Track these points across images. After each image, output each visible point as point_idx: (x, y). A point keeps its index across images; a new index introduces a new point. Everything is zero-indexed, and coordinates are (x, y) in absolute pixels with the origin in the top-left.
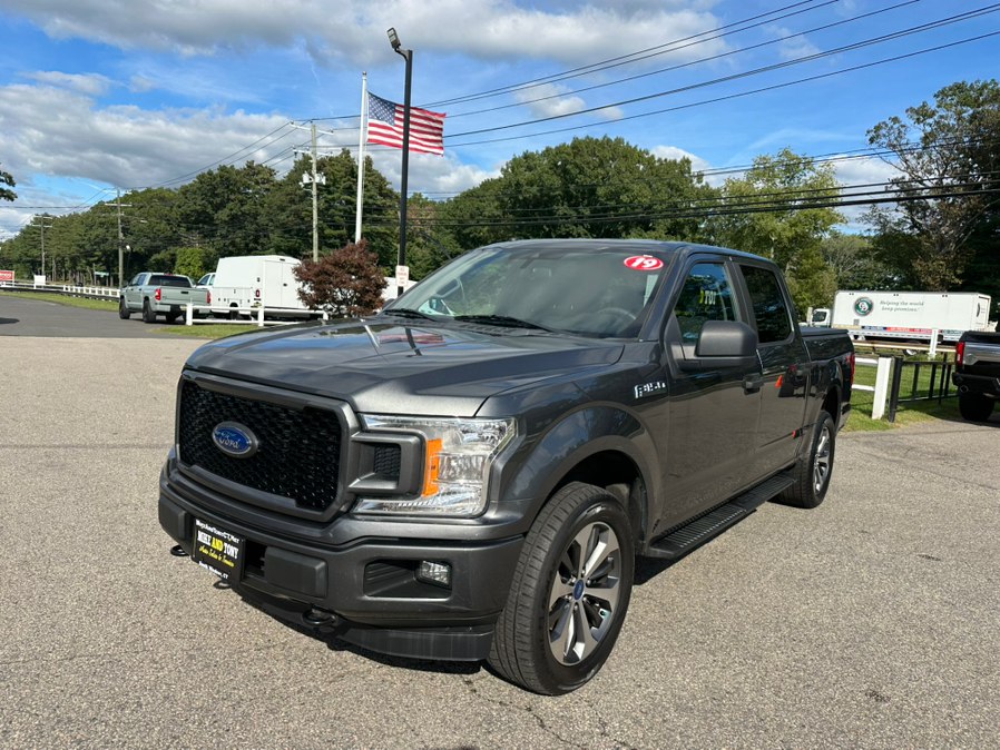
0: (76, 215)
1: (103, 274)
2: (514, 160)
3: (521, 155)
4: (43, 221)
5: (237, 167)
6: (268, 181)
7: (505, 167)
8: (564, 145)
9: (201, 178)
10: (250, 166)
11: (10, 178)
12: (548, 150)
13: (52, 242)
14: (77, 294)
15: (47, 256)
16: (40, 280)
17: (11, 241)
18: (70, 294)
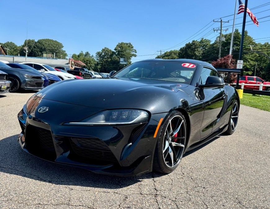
11: (136, 50)
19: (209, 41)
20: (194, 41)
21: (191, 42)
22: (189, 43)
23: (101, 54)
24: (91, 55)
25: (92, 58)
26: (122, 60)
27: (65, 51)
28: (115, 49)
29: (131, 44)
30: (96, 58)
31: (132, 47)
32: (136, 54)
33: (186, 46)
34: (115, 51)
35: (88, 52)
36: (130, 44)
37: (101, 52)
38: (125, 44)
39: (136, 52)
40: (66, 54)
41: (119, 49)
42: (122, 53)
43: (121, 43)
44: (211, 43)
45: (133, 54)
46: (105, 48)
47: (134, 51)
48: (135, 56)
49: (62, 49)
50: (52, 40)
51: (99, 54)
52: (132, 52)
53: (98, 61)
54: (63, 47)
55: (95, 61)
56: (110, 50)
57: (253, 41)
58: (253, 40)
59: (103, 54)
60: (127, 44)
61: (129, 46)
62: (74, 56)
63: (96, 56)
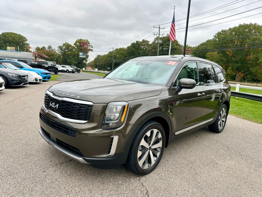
0: (105, 55)
1: (109, 68)
2: (218, 33)
3: (221, 31)
4: (98, 56)
5: (140, 41)
6: (148, 44)
7: (215, 35)
8: (236, 27)
9: (132, 44)
10: (143, 40)
12: (230, 29)
13: (100, 61)
14: (103, 73)
15: (99, 64)
16: (96, 70)
17: (92, 61)
18: (101, 73)
19: (148, 42)
20: (137, 42)
21: (135, 42)
22: (134, 43)
23: (62, 48)
24: (53, 48)
25: (54, 51)
26: (81, 54)
27: (29, 44)
28: (75, 44)
30: (58, 51)
31: (89, 43)
33: (132, 45)
34: (75, 46)
35: (50, 46)
36: (87, 41)
39: (92, 47)
41: (78, 44)
42: (81, 47)
43: (79, 39)
44: (150, 43)
45: (90, 49)
46: (66, 43)
48: (92, 50)
49: (26, 42)
50: (16, 34)
51: (60, 48)
54: (26, 40)
55: (57, 54)
56: (70, 45)
57: (179, 43)
59: (64, 48)
61: (86, 42)
62: (38, 49)
63: (58, 49)
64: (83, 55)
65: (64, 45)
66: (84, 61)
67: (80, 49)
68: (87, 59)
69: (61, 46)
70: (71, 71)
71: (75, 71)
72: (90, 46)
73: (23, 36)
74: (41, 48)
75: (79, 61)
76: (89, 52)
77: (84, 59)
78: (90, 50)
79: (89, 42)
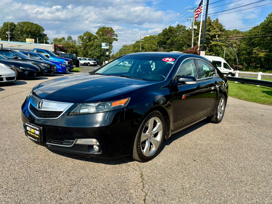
27: (46, 35)
29: (112, 28)
31: (114, 32)
32: (117, 38)
34: (97, 35)
37: (83, 36)
38: (106, 28)
40: (47, 37)
41: (101, 33)
43: (102, 27)
45: (115, 38)
46: (87, 32)
47: (115, 35)
48: (116, 40)
49: (43, 32)
52: (113, 36)
53: (80, 45)
58: (224, 27)
60: (108, 28)
63: (78, 40)
64: (107, 45)
65: (85, 34)
66: (107, 53)
67: (103, 38)
68: (111, 50)
69: (82, 36)
70: (93, 64)
71: (96, 64)
72: (114, 34)
73: (40, 26)
74: (60, 39)
75: (102, 53)
76: (113, 41)
77: (107, 50)
78: (115, 40)
79: (113, 30)
